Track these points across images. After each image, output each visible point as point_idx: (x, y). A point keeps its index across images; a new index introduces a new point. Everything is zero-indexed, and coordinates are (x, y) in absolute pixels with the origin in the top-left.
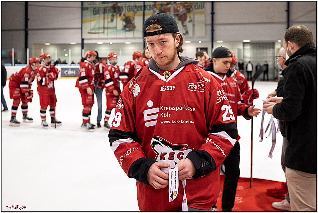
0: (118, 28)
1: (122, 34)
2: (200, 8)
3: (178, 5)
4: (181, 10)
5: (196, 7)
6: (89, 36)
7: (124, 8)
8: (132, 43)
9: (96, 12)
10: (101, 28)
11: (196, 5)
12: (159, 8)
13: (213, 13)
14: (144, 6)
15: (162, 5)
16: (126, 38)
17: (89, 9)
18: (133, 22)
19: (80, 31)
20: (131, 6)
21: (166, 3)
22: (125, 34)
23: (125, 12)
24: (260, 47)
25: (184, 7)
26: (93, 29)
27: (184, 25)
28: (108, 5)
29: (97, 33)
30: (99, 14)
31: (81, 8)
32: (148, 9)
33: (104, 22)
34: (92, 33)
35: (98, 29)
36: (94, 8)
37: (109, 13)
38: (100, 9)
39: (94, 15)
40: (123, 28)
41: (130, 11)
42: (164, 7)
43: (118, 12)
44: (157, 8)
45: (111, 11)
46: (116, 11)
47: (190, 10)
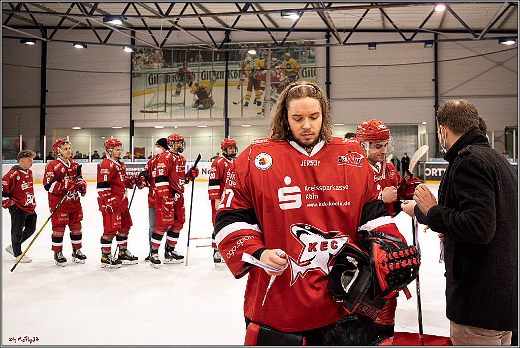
0: (186, 105)
1: (194, 114)
2: (309, 76)
3: (277, 71)
4: (282, 79)
5: (305, 75)
6: (142, 116)
7: (196, 74)
8: (208, 127)
9: (153, 79)
10: (161, 104)
11: (304, 71)
13: (328, 83)
14: (227, 71)
15: (253, 70)
16: (199, 120)
17: (143, 75)
18: (210, 96)
19: (129, 107)
20: (208, 72)
21: (259, 68)
22: (198, 113)
23: (198, 81)
24: (397, 132)
25: (286, 73)
26: (149, 106)
28: (172, 71)
29: (156, 112)
30: (157, 83)
31: (130, 74)
32: (233, 76)
33: (166, 96)
34: (147, 112)
35: (157, 106)
36: (149, 75)
37: (174, 81)
38: (159, 75)
39: (150, 84)
40: (195, 104)
41: (205, 79)
42: (256, 74)
43: (187, 80)
44: (246, 76)
45: (177, 78)
46: (184, 79)
47: (295, 77)
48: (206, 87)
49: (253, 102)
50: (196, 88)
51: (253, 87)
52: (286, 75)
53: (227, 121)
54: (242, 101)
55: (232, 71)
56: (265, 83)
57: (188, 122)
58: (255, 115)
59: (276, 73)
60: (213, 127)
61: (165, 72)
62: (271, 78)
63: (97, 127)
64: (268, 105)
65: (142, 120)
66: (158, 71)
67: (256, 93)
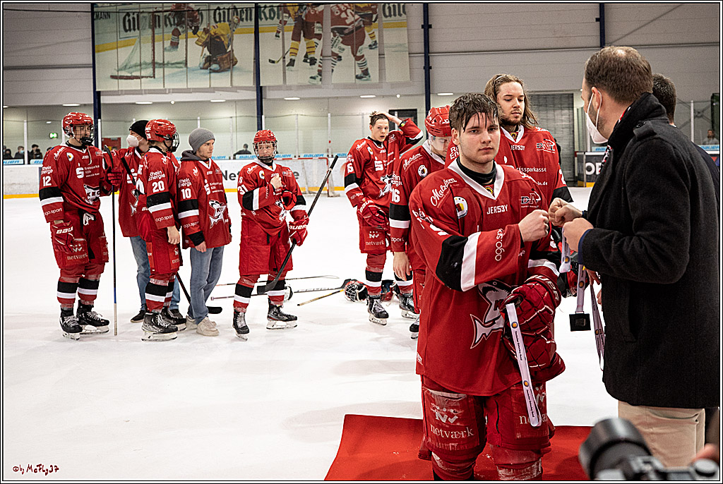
0: (188, 65)
1: (202, 80)
2: (395, 15)
3: (342, 7)
4: (350, 20)
5: (387, 14)
6: (114, 85)
7: (204, 14)
8: (227, 101)
9: (131, 22)
10: (146, 64)
11: (387, 7)
12: (295, 13)
13: (427, 27)
14: (257, 7)
16: (212, 90)
17: (112, 15)
18: (230, 49)
19: (92, 69)
20: (224, 9)
22: (210, 78)
23: (209, 25)
26: (125, 68)
27: (358, 54)
28: (163, 7)
29: (137, 77)
30: (138, 29)
31: (90, 14)
32: (268, 16)
33: (154, 50)
34: (122, 78)
35: (139, 67)
36: (125, 14)
37: (166, 26)
38: (141, 15)
39: (126, 31)
40: (204, 64)
41: (220, 21)
42: (307, 11)
43: (190, 23)
44: (290, 15)
45: (172, 20)
46: (184, 22)
47: (372, 17)
48: (222, 35)
49: (303, 59)
50: (205, 37)
51: (302, 35)
52: (356, 13)
53: (260, 90)
54: (284, 58)
55: (265, 7)
56: (322, 28)
57: (193, 94)
58: (307, 81)
59: (340, 9)
60: (235, 101)
61: (151, 10)
62: (332, 19)
63: (36, 104)
64: (328, 64)
65: (115, 91)
66: (140, 9)
67: (307, 44)
